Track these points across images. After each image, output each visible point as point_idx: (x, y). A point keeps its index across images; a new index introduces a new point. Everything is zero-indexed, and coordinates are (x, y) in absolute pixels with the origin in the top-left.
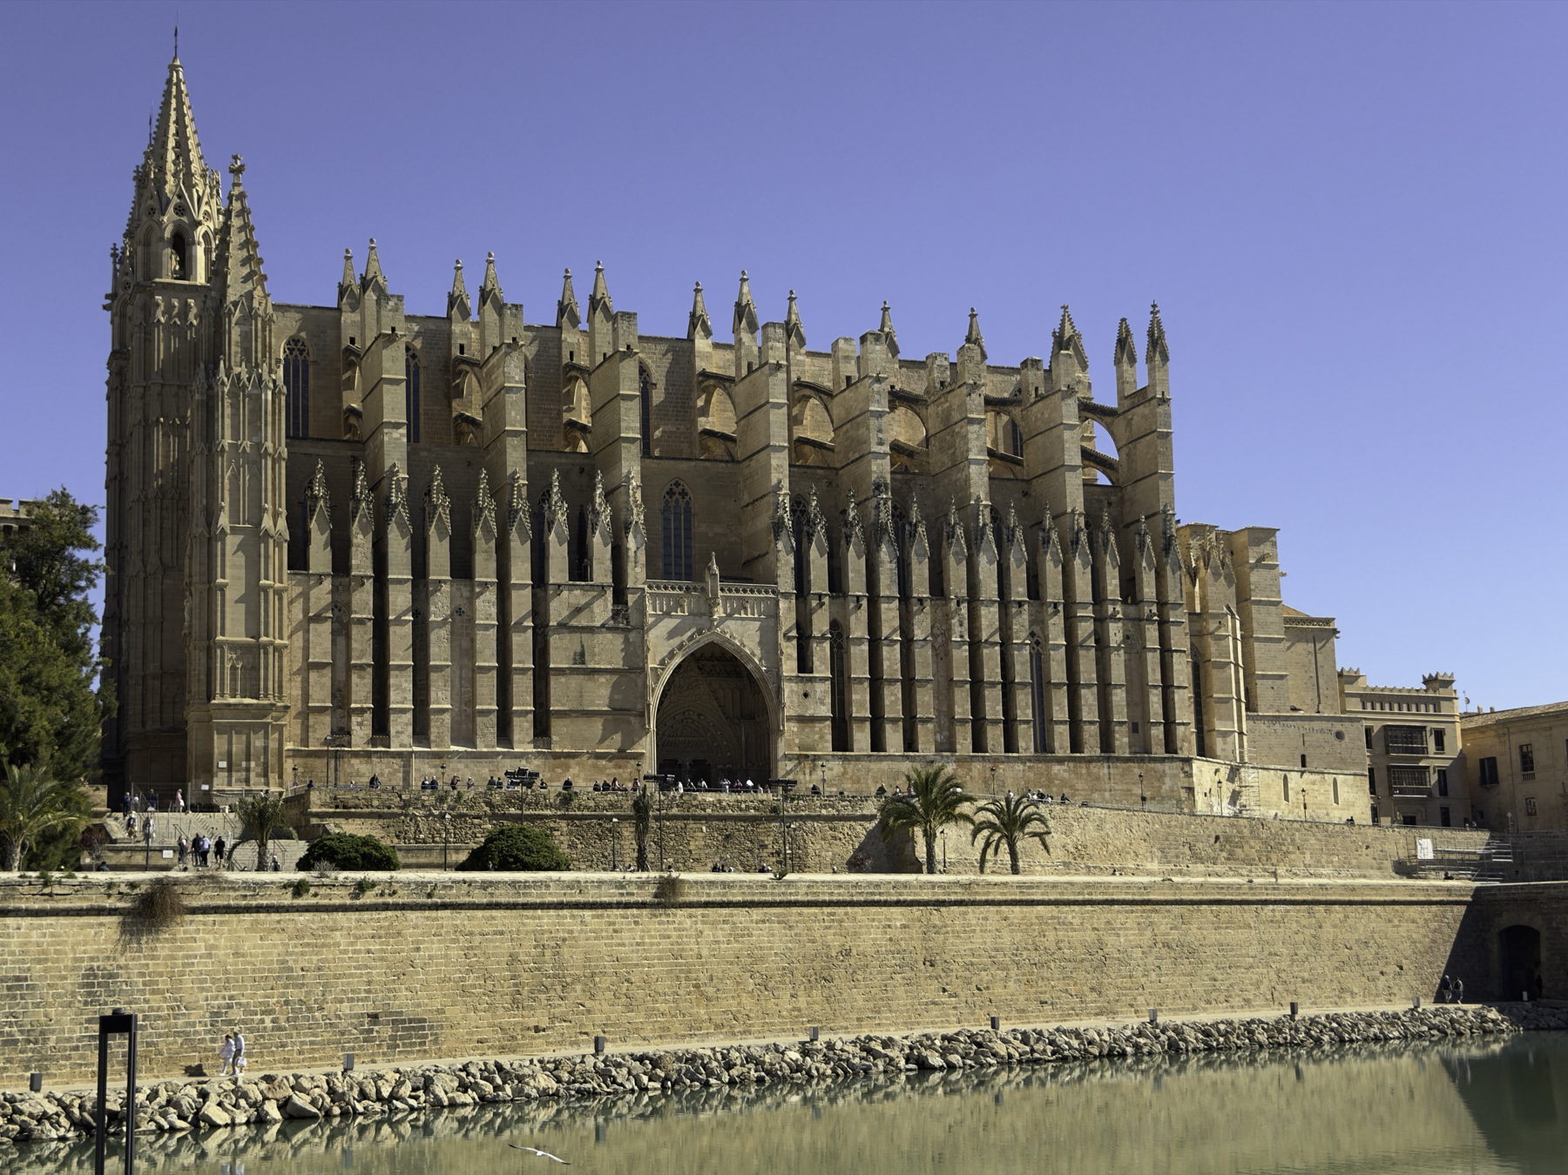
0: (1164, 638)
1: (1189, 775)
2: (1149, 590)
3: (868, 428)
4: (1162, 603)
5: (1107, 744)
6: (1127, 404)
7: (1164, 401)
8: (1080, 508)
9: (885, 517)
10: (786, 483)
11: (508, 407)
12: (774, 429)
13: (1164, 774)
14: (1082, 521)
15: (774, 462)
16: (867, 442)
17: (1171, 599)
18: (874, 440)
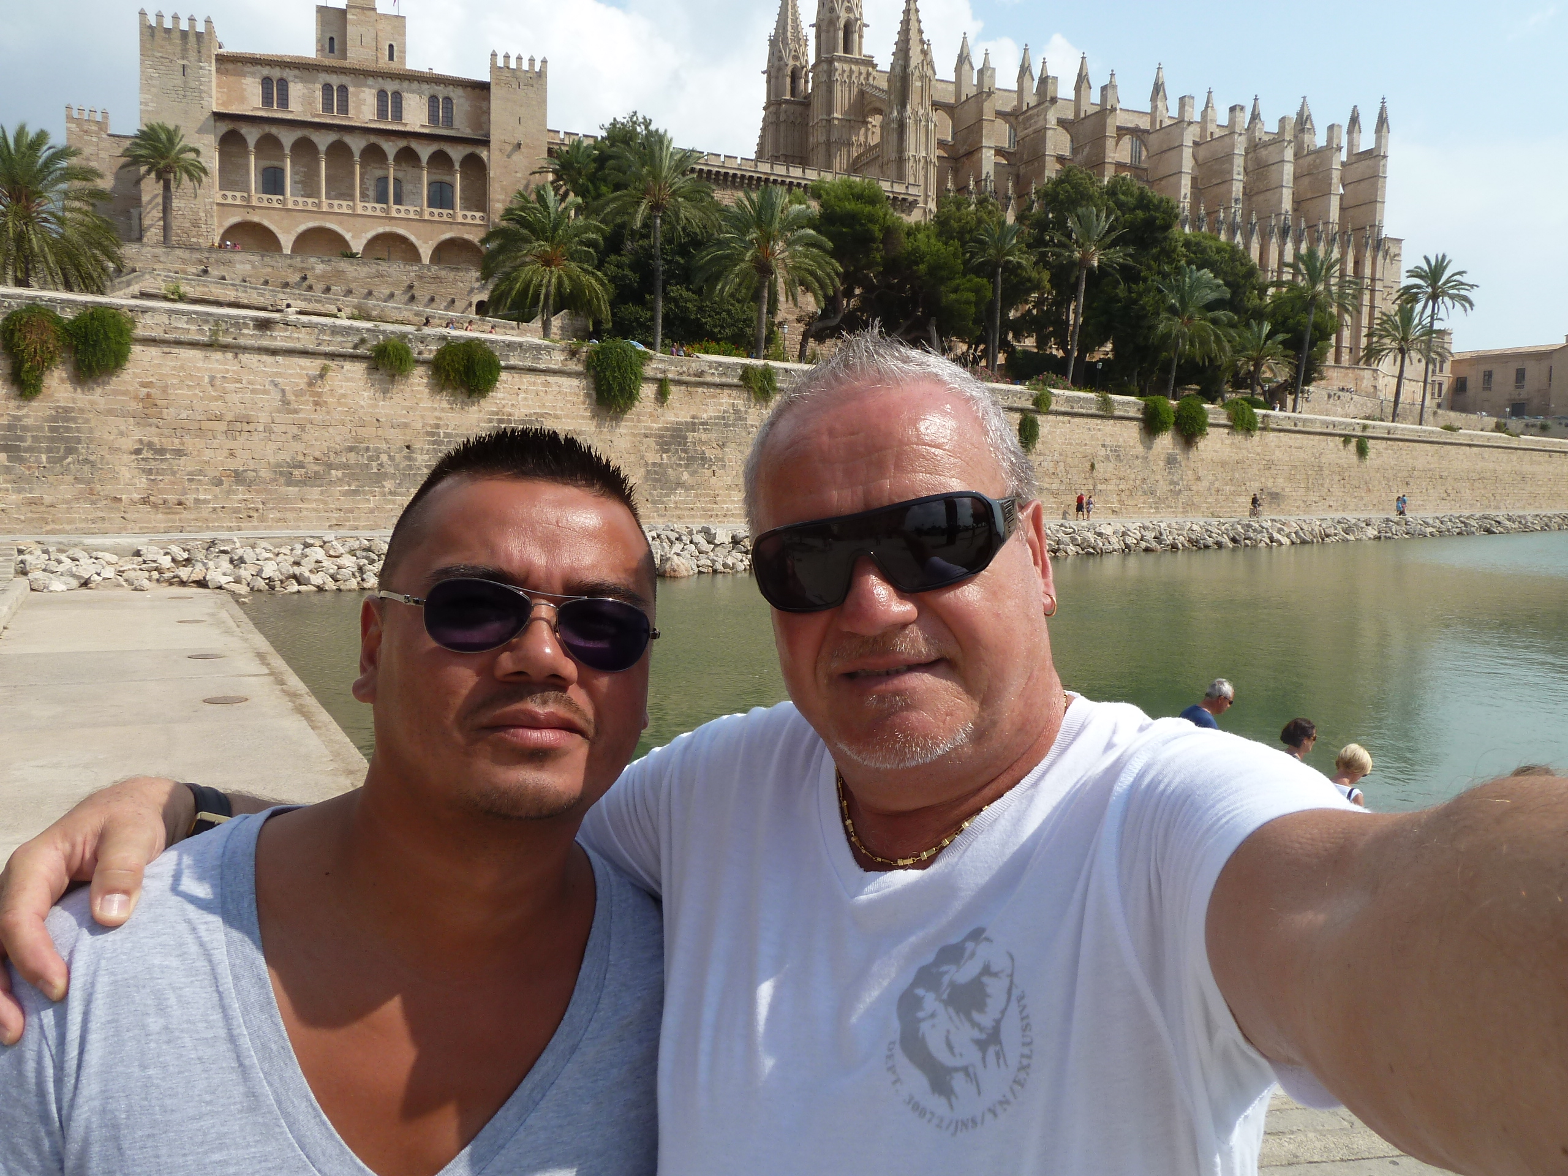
0: (1372, 300)
1: (1375, 379)
2: (1368, 272)
3: (1232, 164)
4: (1373, 279)
5: (1337, 359)
6: (1353, 159)
7: (1385, 157)
8: (1337, 221)
9: (1238, 219)
10: (1189, 195)
11: (1047, 141)
12: (1184, 162)
13: (1363, 378)
14: (1337, 227)
15: (1183, 182)
16: (1230, 172)
17: (1377, 277)
18: (1235, 172)
